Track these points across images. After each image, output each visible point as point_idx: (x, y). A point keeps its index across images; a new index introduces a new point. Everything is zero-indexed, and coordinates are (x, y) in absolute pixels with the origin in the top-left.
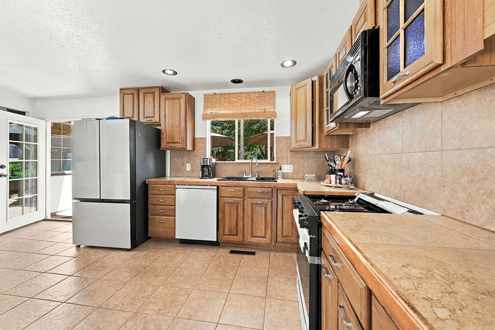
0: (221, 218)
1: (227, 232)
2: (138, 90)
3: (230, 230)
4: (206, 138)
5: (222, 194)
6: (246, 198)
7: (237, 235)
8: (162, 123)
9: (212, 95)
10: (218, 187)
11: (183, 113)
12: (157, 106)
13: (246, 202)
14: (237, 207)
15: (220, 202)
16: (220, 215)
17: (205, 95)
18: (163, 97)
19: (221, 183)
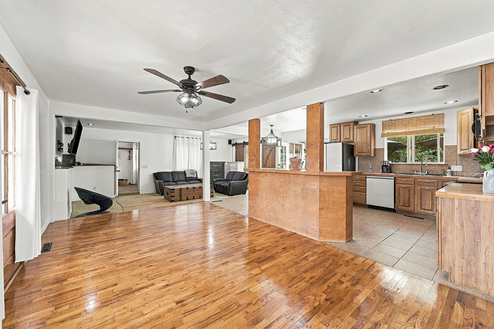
0: (397, 196)
1: (401, 203)
2: (340, 124)
3: (404, 203)
4: (384, 149)
5: (397, 182)
6: (416, 185)
7: (409, 207)
8: (355, 141)
9: (389, 121)
10: (395, 178)
11: (369, 135)
12: (352, 132)
13: (416, 187)
14: (409, 190)
15: (396, 186)
16: (396, 194)
17: (383, 121)
18: (355, 127)
19: (397, 176)
